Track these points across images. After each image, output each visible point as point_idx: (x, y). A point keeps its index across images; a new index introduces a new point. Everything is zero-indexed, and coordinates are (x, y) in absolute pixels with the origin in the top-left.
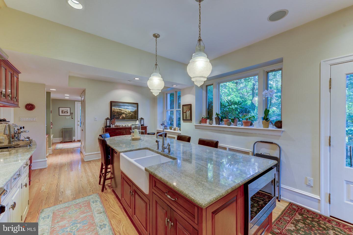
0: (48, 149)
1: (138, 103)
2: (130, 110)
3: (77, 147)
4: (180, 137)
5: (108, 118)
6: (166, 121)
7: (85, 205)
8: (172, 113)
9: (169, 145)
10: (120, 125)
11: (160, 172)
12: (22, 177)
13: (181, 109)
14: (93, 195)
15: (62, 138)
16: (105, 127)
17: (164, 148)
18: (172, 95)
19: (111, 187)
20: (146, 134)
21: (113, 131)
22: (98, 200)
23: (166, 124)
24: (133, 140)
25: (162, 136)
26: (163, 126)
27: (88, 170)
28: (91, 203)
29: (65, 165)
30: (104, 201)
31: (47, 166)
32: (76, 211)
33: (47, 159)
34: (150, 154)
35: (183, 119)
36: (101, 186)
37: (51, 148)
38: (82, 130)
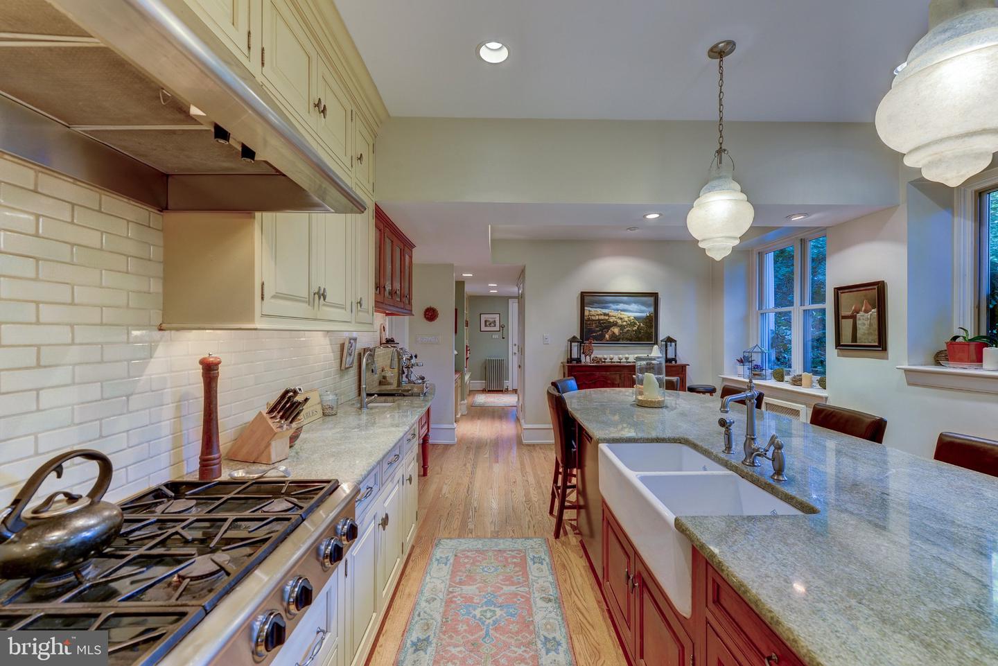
0: (461, 404)
1: (657, 293)
2: (632, 315)
3: (511, 405)
4: (823, 414)
5: (574, 337)
6: (760, 350)
7: (515, 560)
8: (784, 320)
9: (779, 447)
10: (605, 356)
11: (739, 555)
12: (404, 462)
13: (829, 305)
14: (535, 540)
15: (484, 382)
16: (568, 362)
17: (752, 454)
18: (783, 258)
19: (577, 531)
20: (683, 388)
21: (587, 373)
22: (544, 559)
23: (757, 359)
24: (641, 404)
25: (745, 404)
26: (748, 365)
27: (528, 469)
28: (530, 562)
29: (487, 443)
30: (560, 568)
31: (456, 439)
32: (496, 570)
33: (455, 425)
34: (696, 467)
35: (838, 344)
36: (554, 521)
37: (466, 401)
38: (520, 366)
